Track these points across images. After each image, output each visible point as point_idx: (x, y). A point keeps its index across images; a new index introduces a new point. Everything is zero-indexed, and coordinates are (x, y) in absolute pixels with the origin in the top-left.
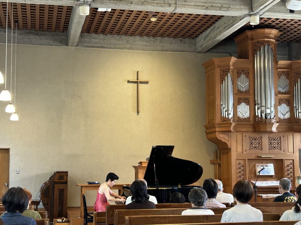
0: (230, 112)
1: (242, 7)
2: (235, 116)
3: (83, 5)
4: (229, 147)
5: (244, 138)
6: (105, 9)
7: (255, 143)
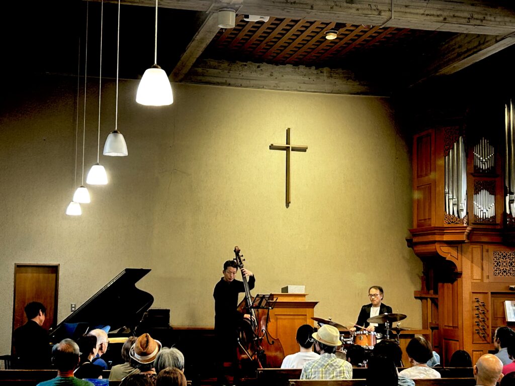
0: (462, 206)
1: (507, 19)
2: (470, 214)
3: (225, 9)
4: (459, 270)
5: (485, 253)
6: (259, 16)
7: (505, 264)
